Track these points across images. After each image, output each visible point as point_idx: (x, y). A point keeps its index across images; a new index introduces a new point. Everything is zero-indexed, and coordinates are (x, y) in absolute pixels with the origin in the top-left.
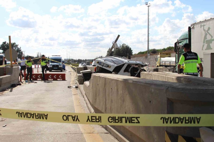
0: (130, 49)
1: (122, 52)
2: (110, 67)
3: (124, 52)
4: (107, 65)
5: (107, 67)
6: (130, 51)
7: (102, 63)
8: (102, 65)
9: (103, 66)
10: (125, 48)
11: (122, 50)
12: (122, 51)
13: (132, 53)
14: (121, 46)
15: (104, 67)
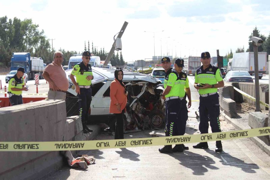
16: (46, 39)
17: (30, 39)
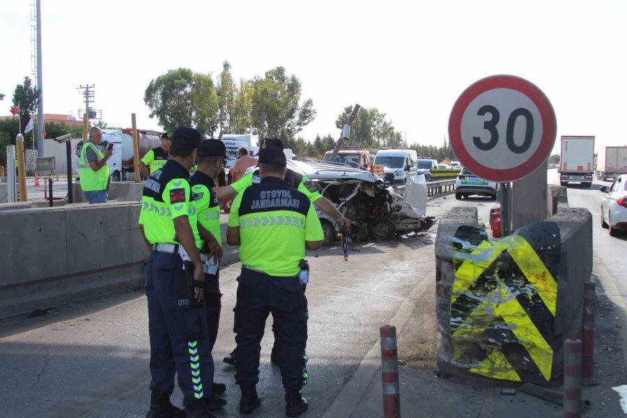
16: (395, 131)
17: (378, 132)
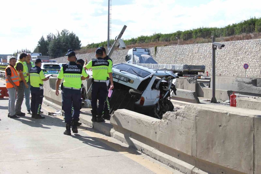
0: (77, 38)
1: (64, 44)
2: (133, 82)
3: (67, 43)
4: (126, 78)
5: (127, 82)
6: (77, 42)
7: (116, 74)
8: (117, 78)
9: (119, 79)
10: (69, 38)
11: (64, 40)
12: (64, 42)
13: (81, 45)
14: (60, 33)
15: (120, 82)
